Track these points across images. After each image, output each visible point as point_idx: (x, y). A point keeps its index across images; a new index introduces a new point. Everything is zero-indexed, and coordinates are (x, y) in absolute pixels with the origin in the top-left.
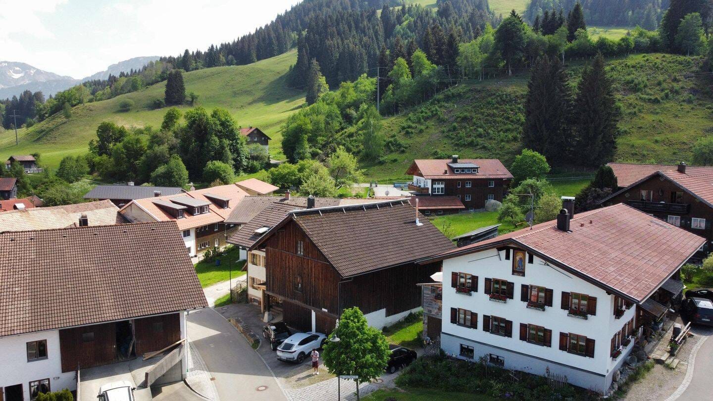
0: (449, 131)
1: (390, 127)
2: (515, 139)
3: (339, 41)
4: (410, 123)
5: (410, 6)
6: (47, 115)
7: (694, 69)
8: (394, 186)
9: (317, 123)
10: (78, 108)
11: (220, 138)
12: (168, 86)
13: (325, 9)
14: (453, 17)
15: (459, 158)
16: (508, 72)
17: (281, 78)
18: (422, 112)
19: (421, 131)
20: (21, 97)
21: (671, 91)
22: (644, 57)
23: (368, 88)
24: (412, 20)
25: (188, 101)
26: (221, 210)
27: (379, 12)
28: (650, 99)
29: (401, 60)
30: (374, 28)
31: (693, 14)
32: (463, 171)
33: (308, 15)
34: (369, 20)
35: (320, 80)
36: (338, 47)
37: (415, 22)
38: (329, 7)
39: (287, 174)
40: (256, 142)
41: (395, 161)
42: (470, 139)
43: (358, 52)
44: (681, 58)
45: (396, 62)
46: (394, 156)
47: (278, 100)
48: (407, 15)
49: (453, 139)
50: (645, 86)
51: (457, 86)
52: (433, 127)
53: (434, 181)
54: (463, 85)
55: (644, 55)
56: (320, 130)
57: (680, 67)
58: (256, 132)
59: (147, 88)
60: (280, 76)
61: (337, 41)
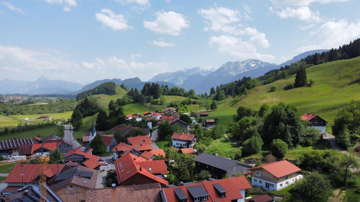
6: (240, 93)
10: (252, 89)
11: (285, 124)
12: (297, 77)
20: (242, 80)
25: (308, 84)
40: (317, 124)
58: (316, 118)
59: (291, 76)
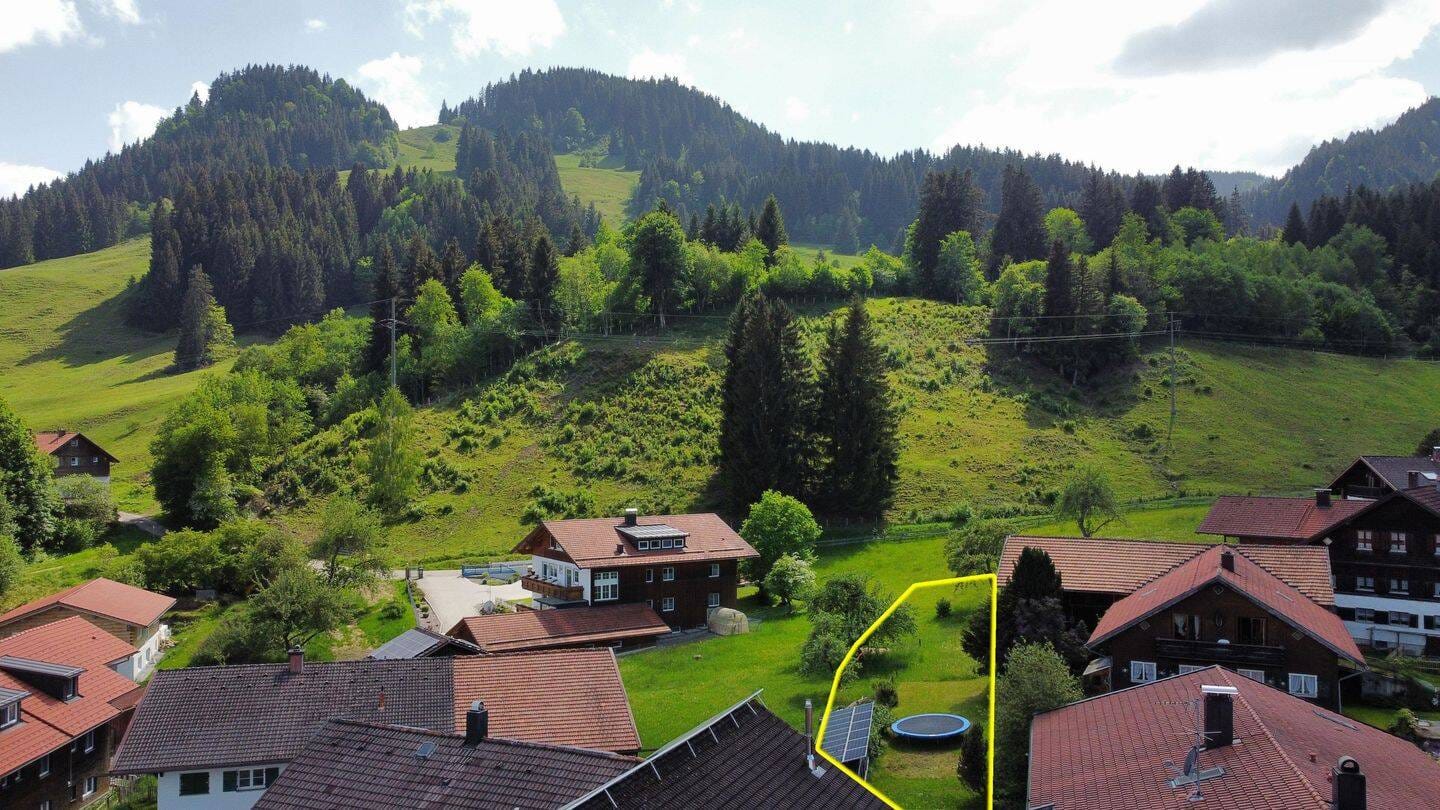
0: (557, 442)
1: (423, 432)
2: (698, 460)
3: (256, 230)
4: (468, 424)
5: (412, 170)
7: (978, 329)
8: (465, 575)
9: (248, 423)
13: (210, 160)
14: (504, 202)
15: (640, 515)
16: (658, 318)
17: (106, 304)
18: (491, 399)
19: (495, 443)
21: (954, 369)
22: (892, 303)
23: (349, 340)
24: (420, 198)
26: (54, 708)
27: (343, 177)
28: (923, 383)
29: (434, 285)
30: (335, 208)
31: (960, 232)
32: (655, 544)
33: (168, 168)
34: (324, 192)
35: (211, 314)
36: (253, 244)
37: (427, 205)
38: (219, 155)
39: (189, 559)
40: (79, 470)
41: (447, 510)
42: (606, 461)
43: (301, 258)
44: (955, 309)
45: (422, 288)
46: (443, 498)
47: (99, 356)
48: (406, 189)
49: (568, 459)
50: (909, 359)
51: (560, 346)
52: (521, 432)
53: (595, 572)
54: (573, 344)
55: (891, 299)
56: (258, 439)
57: (956, 325)
58: (76, 443)
60: (102, 299)
61: (250, 229)
